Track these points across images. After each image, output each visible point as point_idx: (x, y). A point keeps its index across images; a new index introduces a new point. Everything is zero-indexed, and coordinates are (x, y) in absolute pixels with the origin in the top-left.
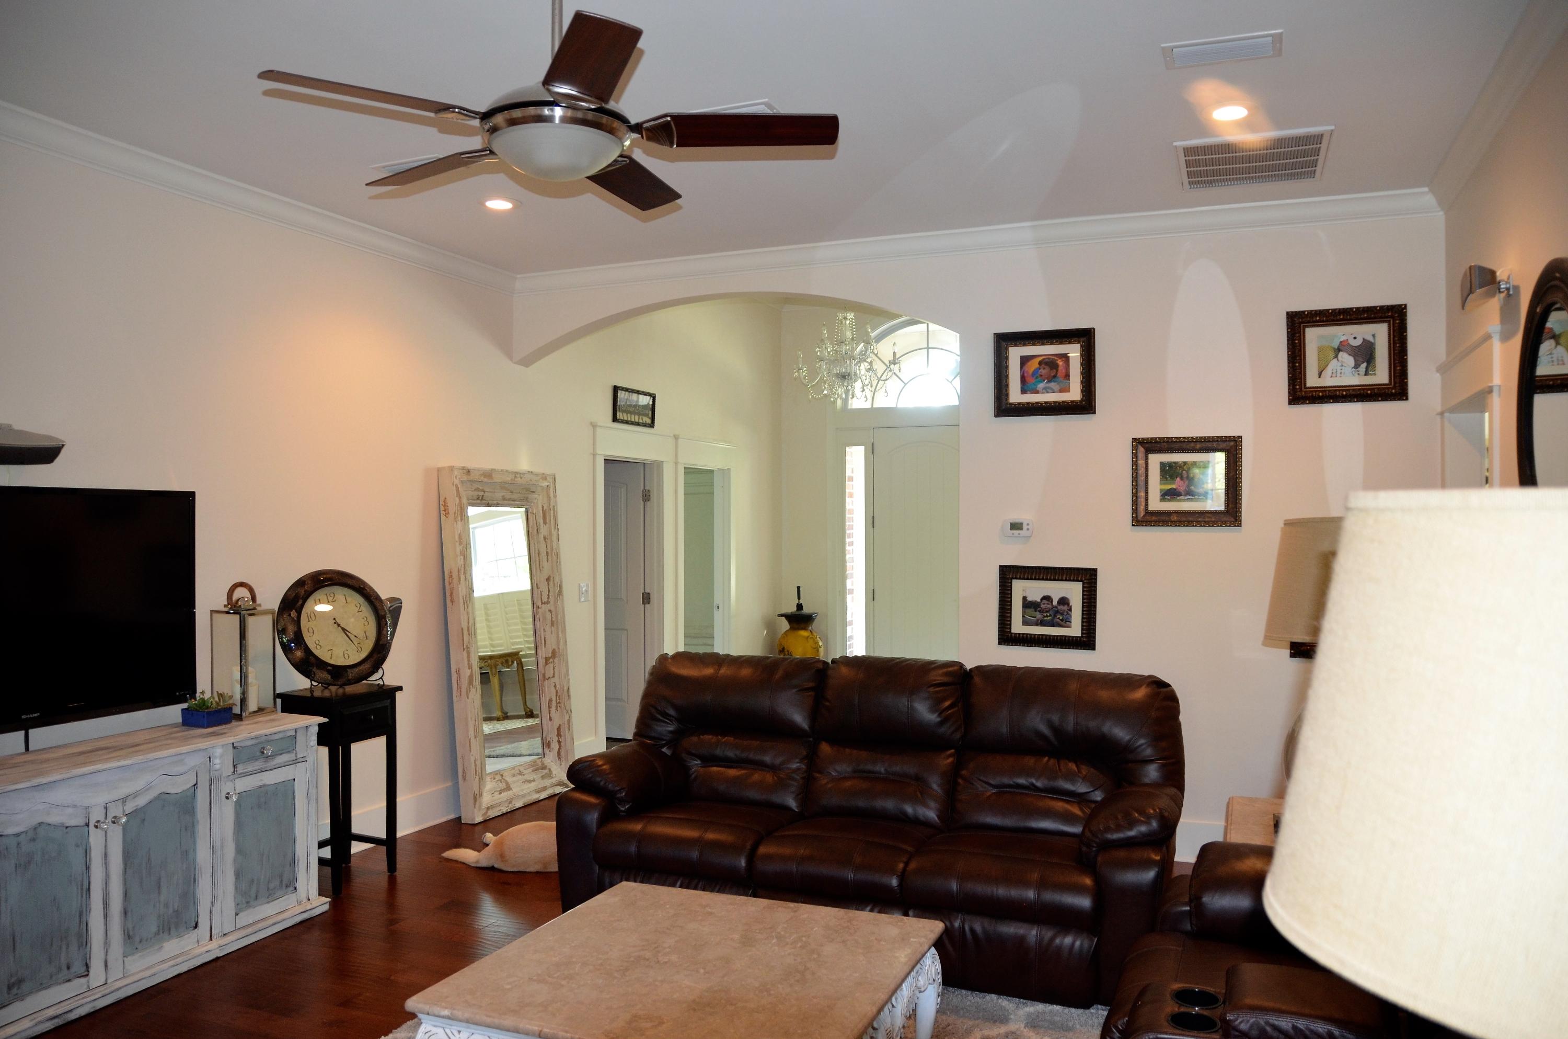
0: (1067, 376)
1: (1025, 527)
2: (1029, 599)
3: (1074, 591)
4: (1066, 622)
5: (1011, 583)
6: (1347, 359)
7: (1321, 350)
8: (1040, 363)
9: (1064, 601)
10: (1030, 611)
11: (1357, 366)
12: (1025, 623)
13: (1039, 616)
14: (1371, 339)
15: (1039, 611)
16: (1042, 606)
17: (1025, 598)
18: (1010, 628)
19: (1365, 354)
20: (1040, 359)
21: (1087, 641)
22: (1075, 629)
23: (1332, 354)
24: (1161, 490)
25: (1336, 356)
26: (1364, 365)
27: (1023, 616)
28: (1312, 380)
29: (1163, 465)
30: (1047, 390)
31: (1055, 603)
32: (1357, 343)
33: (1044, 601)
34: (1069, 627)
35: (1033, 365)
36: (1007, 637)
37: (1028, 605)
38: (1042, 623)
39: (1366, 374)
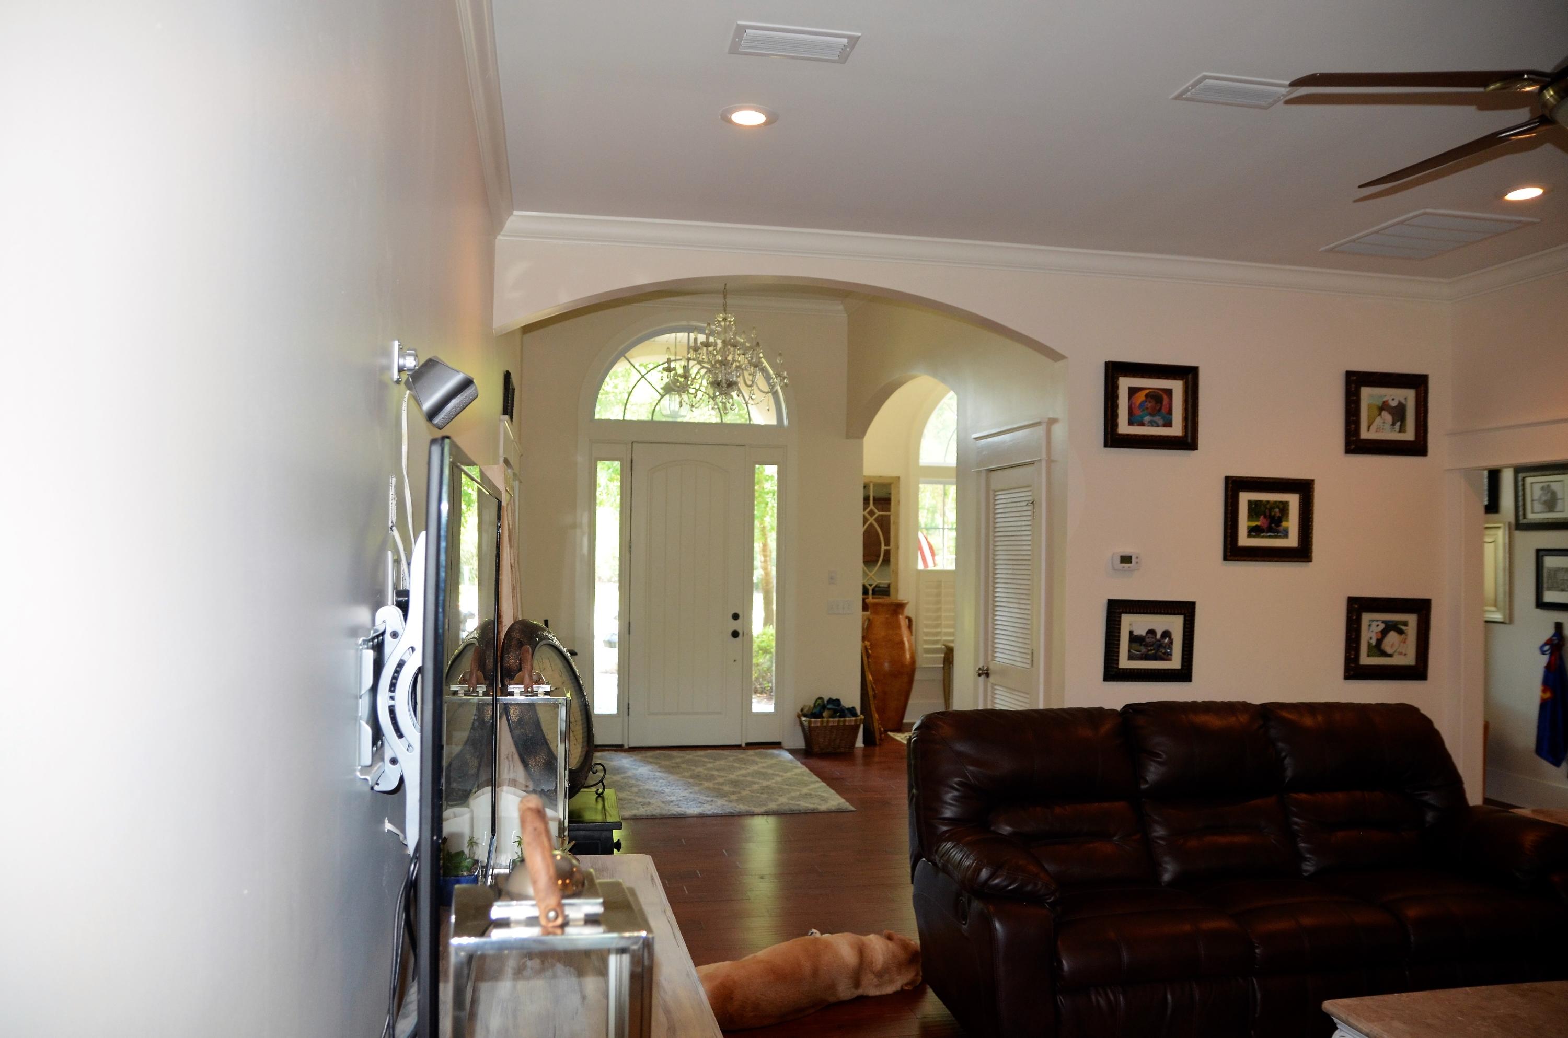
0: (1170, 412)
1: (1134, 560)
2: (1136, 633)
3: (1175, 624)
4: (1167, 657)
5: (1120, 617)
6: (1387, 417)
7: (1370, 406)
8: (1147, 396)
9: (1166, 634)
10: (1134, 645)
11: (1393, 424)
12: (1131, 657)
13: (1143, 650)
14: (1403, 401)
15: (1144, 645)
16: (1148, 640)
17: (1131, 633)
18: (1118, 664)
19: (1399, 413)
20: (1147, 391)
21: (1184, 674)
22: (1175, 663)
23: (1376, 412)
24: (1248, 527)
25: (1380, 414)
26: (1398, 424)
27: (1129, 651)
28: (1365, 435)
29: (1250, 503)
30: (1152, 424)
31: (1158, 636)
32: (1394, 404)
33: (1149, 635)
34: (1170, 660)
35: (1141, 397)
36: (1112, 673)
37: (1133, 639)
38: (1146, 657)
39: (1400, 431)
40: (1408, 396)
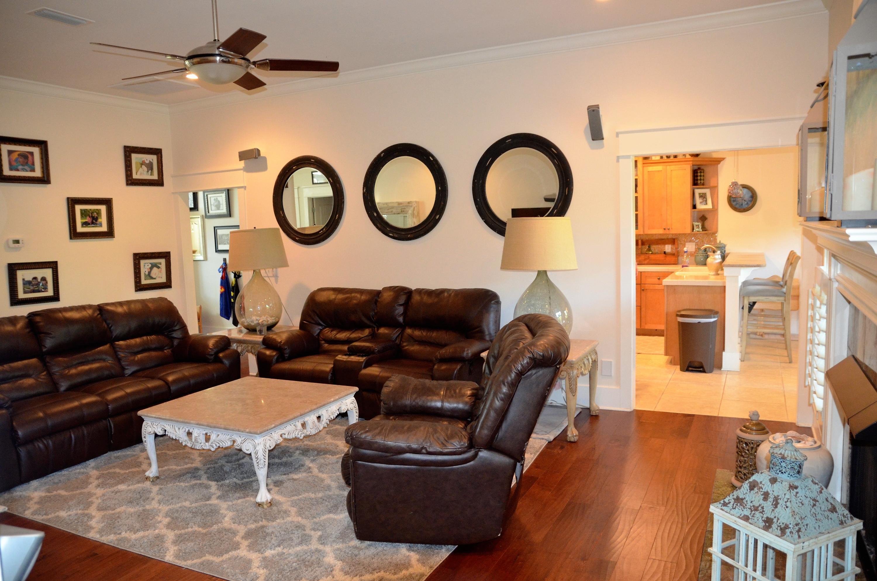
0: (33, 164)
1: (20, 242)
2: (26, 279)
3: (48, 273)
4: (46, 289)
5: (16, 272)
6: (145, 168)
7: (136, 163)
8: (19, 155)
9: (44, 279)
10: (28, 286)
11: (148, 172)
12: (25, 292)
13: (32, 288)
14: (151, 161)
15: (32, 285)
16: (33, 283)
17: (23, 279)
18: (18, 296)
19: (150, 167)
20: (19, 153)
21: (56, 298)
22: (50, 292)
23: (140, 166)
24: (81, 222)
25: (141, 167)
26: (150, 171)
27: (24, 289)
28: (135, 176)
29: (81, 210)
30: (24, 170)
31: (39, 280)
32: (147, 162)
33: (34, 280)
34: (47, 291)
35: (15, 156)
36: (15, 301)
37: (26, 283)
38: (34, 291)
39: (151, 175)
40: (153, 158)
